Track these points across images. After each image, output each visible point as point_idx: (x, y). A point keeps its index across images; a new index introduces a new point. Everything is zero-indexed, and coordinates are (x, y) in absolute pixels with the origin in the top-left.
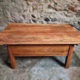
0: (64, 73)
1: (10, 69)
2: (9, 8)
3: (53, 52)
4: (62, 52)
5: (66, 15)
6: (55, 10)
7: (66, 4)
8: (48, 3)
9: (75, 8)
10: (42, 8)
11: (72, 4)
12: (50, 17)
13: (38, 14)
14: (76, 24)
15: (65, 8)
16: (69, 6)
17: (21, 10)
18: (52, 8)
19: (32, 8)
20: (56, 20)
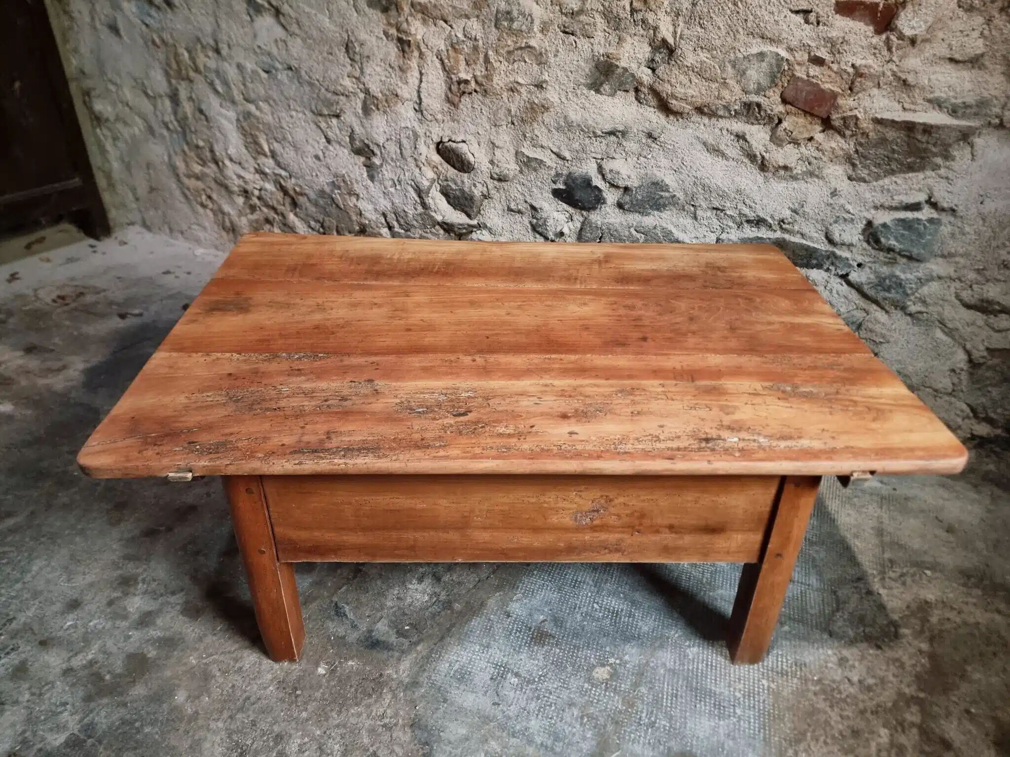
0: (720, 708)
1: (251, 658)
2: (232, 73)
3: (632, 528)
4: (714, 530)
5: (755, 156)
6: (652, 104)
7: (761, 55)
8: (596, 41)
9: (841, 101)
10: (536, 86)
11: (818, 61)
12: (611, 171)
13: (492, 138)
14: (850, 246)
15: (745, 91)
16: (793, 75)
17: (343, 95)
18: (627, 91)
19: (443, 84)
20: (661, 201)
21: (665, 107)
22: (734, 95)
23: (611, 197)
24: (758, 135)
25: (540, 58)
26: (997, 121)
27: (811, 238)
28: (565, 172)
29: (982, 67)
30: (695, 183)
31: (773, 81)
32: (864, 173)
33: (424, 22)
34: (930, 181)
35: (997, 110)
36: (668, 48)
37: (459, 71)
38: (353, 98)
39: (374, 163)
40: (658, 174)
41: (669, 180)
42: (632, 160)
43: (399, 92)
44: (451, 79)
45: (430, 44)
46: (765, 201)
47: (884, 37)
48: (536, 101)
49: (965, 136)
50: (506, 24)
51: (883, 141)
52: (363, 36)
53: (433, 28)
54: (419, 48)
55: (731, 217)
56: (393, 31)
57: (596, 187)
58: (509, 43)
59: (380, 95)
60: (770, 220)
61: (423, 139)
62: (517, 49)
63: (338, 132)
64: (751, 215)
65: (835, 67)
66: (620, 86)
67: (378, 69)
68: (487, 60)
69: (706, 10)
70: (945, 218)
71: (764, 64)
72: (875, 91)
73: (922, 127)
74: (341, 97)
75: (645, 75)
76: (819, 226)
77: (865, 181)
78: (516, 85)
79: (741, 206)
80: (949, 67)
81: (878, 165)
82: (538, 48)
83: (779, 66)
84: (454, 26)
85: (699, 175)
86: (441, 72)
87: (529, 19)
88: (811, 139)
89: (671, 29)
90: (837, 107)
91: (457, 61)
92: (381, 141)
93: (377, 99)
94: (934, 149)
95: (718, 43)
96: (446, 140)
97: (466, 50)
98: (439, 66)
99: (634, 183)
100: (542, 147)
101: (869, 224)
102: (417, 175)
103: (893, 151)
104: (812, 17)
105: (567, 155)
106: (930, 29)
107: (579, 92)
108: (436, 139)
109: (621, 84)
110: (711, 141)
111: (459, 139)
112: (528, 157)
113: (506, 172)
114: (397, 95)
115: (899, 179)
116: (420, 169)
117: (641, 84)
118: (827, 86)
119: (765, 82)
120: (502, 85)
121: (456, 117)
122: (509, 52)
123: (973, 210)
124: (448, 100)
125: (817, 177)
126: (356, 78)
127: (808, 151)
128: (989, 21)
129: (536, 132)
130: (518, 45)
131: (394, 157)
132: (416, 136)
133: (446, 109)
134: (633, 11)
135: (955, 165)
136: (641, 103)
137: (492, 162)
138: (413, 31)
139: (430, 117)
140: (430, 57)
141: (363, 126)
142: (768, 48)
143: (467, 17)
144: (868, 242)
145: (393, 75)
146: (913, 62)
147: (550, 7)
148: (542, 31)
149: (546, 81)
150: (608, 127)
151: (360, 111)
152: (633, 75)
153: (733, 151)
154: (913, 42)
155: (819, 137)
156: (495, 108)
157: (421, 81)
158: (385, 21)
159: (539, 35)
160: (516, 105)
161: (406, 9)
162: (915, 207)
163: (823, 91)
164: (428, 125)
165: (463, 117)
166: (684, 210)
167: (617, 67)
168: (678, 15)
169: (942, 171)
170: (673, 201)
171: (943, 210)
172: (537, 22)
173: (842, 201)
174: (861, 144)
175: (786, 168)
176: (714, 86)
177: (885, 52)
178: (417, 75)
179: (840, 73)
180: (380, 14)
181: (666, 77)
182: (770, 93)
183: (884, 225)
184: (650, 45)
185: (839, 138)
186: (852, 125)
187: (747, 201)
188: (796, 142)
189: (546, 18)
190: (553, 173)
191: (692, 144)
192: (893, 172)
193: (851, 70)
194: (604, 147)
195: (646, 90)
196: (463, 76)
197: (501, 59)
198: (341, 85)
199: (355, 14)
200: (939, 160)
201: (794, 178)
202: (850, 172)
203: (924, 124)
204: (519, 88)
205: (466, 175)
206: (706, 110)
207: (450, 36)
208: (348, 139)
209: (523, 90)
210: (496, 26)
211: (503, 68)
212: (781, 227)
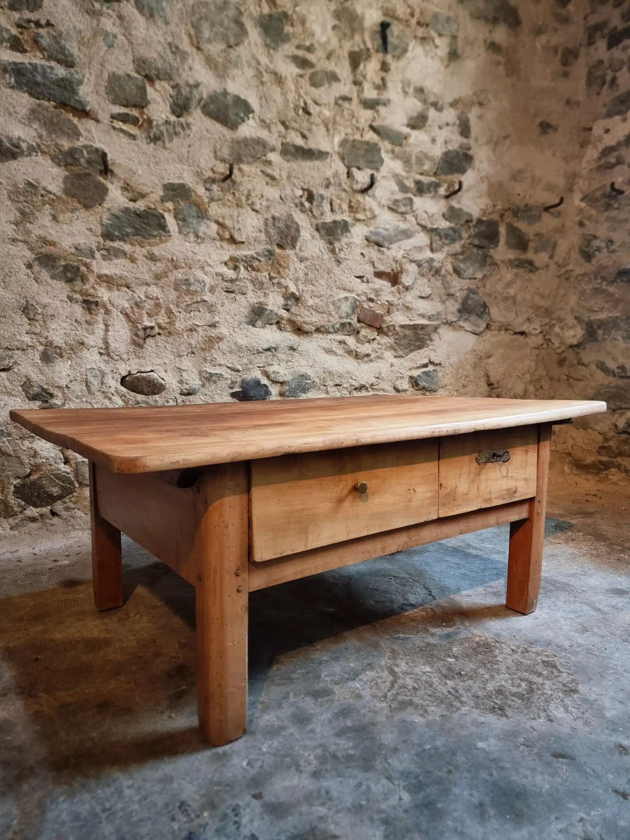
5: (352, 351)
6: (289, 330)
7: (346, 298)
8: (249, 295)
9: (385, 318)
10: (210, 326)
11: (372, 300)
12: (274, 372)
13: (177, 365)
14: (405, 391)
15: (341, 318)
16: (363, 307)
17: (18, 349)
18: (271, 324)
19: (128, 332)
20: (307, 386)
21: (299, 330)
22: (335, 320)
23: (274, 390)
24: (351, 341)
25: (211, 308)
26: (445, 321)
27: (388, 391)
28: (239, 380)
29: (432, 300)
30: (324, 372)
31: (353, 311)
32: (401, 353)
33: (110, 289)
34: (427, 353)
35: (444, 316)
36: (295, 297)
37: (143, 322)
38: (30, 351)
39: (55, 404)
40: (302, 370)
41: (310, 372)
42: (283, 365)
43: (85, 339)
44: (137, 327)
45: (116, 303)
46: (362, 375)
47: (396, 287)
48: (213, 335)
49: (436, 329)
50: (184, 287)
51: (405, 336)
52: (45, 300)
53: (117, 293)
54: (105, 307)
55: (346, 388)
56: (77, 296)
57: (265, 385)
58: (187, 299)
59: (64, 345)
60: (368, 386)
61: (110, 376)
62: (194, 303)
63: (7, 383)
64: (357, 385)
65: (379, 302)
66: (268, 321)
67: (64, 325)
68: (169, 312)
69: (313, 277)
70: (438, 368)
71: (348, 303)
72: (397, 313)
73: (420, 327)
74: (16, 352)
75: (284, 314)
76: (390, 384)
77: (403, 357)
78: (195, 327)
79: (350, 381)
80: (420, 300)
81: (406, 348)
82: (210, 302)
83: (355, 303)
84: (136, 291)
85: (325, 366)
86: (125, 323)
87: (203, 284)
88: (374, 339)
89: (295, 287)
90: (384, 321)
91: (141, 315)
92: (63, 383)
93: (60, 348)
94: (426, 337)
95: (323, 293)
96: (132, 372)
97: (148, 307)
98: (123, 319)
99: (288, 378)
100: (220, 365)
101: (411, 377)
102: (108, 404)
103: (410, 340)
104: (365, 279)
105: (239, 367)
106: (413, 283)
107: (241, 327)
108: (124, 373)
109: (269, 320)
110: (327, 346)
111: (149, 369)
112: (210, 373)
113: (194, 386)
114: (82, 344)
115: (415, 353)
116: (110, 399)
117: (282, 318)
118: (378, 312)
119: (350, 311)
120: (182, 327)
121: (141, 355)
122: (187, 305)
123: (447, 363)
124: (134, 343)
125: (381, 358)
126: (35, 334)
127: (375, 345)
128: (429, 280)
129: (215, 356)
130: (195, 300)
131: (80, 394)
132: (103, 374)
133: (131, 350)
134: (271, 278)
135: (434, 343)
136: (281, 330)
137: (181, 382)
138: (100, 295)
139: (116, 358)
140: (115, 313)
141: (42, 374)
142: (348, 295)
143: (148, 285)
144: (413, 386)
145: (79, 328)
146: (409, 298)
147: (215, 277)
148: (210, 291)
149: (218, 322)
150: (266, 346)
151: (39, 362)
152: (276, 314)
153: (340, 351)
154: (407, 289)
155: (378, 338)
156: (177, 344)
157: (107, 330)
158: (69, 289)
159: (209, 294)
160: (196, 339)
161: (92, 280)
162: (425, 366)
163: (376, 314)
164: (115, 364)
165: (148, 353)
166: (320, 389)
167: (266, 309)
168: (297, 280)
169: (431, 347)
170: (313, 385)
171: (437, 365)
172: (208, 286)
173: (397, 369)
174: (397, 339)
175: (368, 355)
176: (325, 315)
177: (398, 295)
178: (103, 327)
179: (382, 305)
180: (63, 284)
181: (298, 313)
182: (352, 317)
183: (419, 376)
184: (283, 297)
185: (386, 337)
186: (392, 328)
187: (353, 377)
188: (369, 342)
189: (213, 283)
190: (229, 382)
191: (317, 350)
192: (412, 351)
193: (386, 303)
194: (264, 359)
195: (284, 322)
196: (147, 324)
197: (181, 310)
198: (18, 340)
199: (36, 285)
200: (428, 342)
201: (371, 361)
202: (395, 354)
203: (422, 325)
204: (197, 328)
205: (157, 396)
206: (322, 329)
207: (133, 298)
208: (20, 388)
209: (199, 329)
210: (176, 289)
211: (182, 316)
212: (372, 389)
